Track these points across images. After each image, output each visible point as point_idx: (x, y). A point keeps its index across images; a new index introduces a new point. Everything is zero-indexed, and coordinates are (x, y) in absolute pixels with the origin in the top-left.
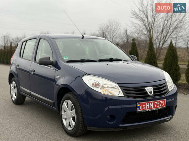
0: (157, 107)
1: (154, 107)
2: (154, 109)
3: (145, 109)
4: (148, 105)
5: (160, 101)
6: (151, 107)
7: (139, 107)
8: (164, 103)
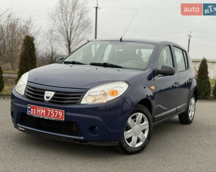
0: (50, 116)
1: (46, 115)
2: (46, 118)
3: (36, 114)
4: (40, 111)
5: (55, 110)
6: (43, 114)
7: (30, 109)
8: (61, 115)
